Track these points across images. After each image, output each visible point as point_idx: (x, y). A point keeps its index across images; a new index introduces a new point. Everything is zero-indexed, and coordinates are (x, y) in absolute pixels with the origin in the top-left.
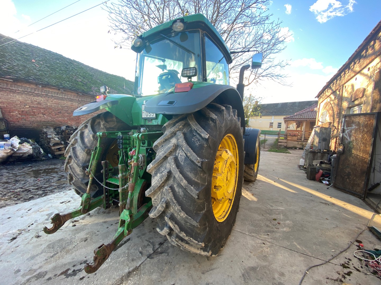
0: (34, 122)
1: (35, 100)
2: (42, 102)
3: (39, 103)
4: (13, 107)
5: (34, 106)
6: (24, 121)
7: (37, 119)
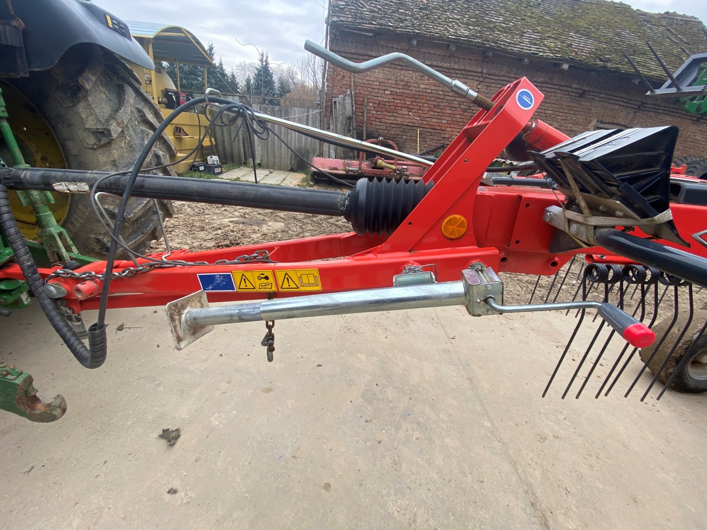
0: (392, 126)
1: (402, 77)
2: (412, 81)
3: (407, 85)
4: (367, 93)
5: (398, 91)
6: (379, 123)
7: (398, 119)
